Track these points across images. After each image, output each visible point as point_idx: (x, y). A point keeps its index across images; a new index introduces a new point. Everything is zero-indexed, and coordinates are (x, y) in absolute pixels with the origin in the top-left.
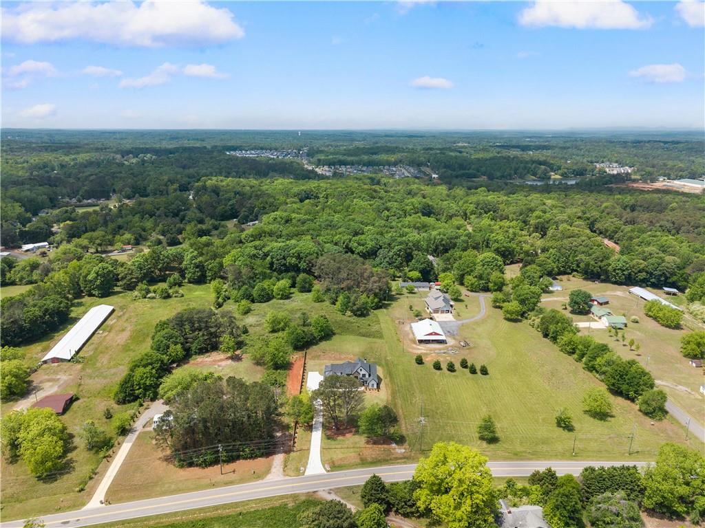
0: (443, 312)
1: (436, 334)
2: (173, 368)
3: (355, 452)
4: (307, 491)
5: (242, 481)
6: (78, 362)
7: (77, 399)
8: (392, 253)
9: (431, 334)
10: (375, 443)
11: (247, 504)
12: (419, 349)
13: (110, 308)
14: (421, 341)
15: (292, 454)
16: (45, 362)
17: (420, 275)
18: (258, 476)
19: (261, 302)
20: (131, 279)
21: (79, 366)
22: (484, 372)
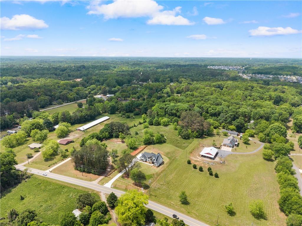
0: (228, 146)
1: (210, 154)
2: (103, 140)
3: (126, 185)
4: (98, 191)
5: (86, 180)
6: (84, 132)
7: (74, 142)
8: (227, 116)
9: (208, 154)
10: (136, 185)
11: (79, 187)
12: (198, 158)
13: (108, 118)
14: (202, 156)
15: (106, 178)
16: (77, 130)
17: (235, 128)
18: (91, 180)
19: (155, 126)
20: (122, 109)
21: (84, 133)
22: (217, 176)
